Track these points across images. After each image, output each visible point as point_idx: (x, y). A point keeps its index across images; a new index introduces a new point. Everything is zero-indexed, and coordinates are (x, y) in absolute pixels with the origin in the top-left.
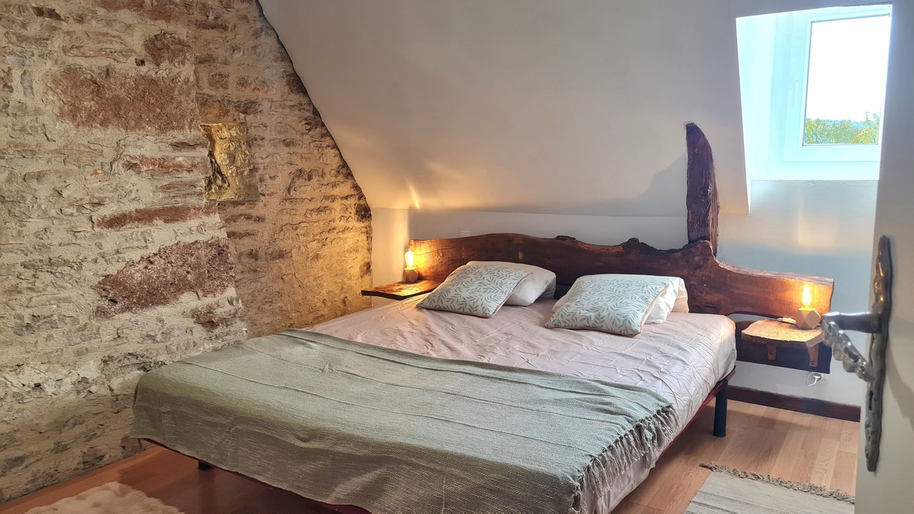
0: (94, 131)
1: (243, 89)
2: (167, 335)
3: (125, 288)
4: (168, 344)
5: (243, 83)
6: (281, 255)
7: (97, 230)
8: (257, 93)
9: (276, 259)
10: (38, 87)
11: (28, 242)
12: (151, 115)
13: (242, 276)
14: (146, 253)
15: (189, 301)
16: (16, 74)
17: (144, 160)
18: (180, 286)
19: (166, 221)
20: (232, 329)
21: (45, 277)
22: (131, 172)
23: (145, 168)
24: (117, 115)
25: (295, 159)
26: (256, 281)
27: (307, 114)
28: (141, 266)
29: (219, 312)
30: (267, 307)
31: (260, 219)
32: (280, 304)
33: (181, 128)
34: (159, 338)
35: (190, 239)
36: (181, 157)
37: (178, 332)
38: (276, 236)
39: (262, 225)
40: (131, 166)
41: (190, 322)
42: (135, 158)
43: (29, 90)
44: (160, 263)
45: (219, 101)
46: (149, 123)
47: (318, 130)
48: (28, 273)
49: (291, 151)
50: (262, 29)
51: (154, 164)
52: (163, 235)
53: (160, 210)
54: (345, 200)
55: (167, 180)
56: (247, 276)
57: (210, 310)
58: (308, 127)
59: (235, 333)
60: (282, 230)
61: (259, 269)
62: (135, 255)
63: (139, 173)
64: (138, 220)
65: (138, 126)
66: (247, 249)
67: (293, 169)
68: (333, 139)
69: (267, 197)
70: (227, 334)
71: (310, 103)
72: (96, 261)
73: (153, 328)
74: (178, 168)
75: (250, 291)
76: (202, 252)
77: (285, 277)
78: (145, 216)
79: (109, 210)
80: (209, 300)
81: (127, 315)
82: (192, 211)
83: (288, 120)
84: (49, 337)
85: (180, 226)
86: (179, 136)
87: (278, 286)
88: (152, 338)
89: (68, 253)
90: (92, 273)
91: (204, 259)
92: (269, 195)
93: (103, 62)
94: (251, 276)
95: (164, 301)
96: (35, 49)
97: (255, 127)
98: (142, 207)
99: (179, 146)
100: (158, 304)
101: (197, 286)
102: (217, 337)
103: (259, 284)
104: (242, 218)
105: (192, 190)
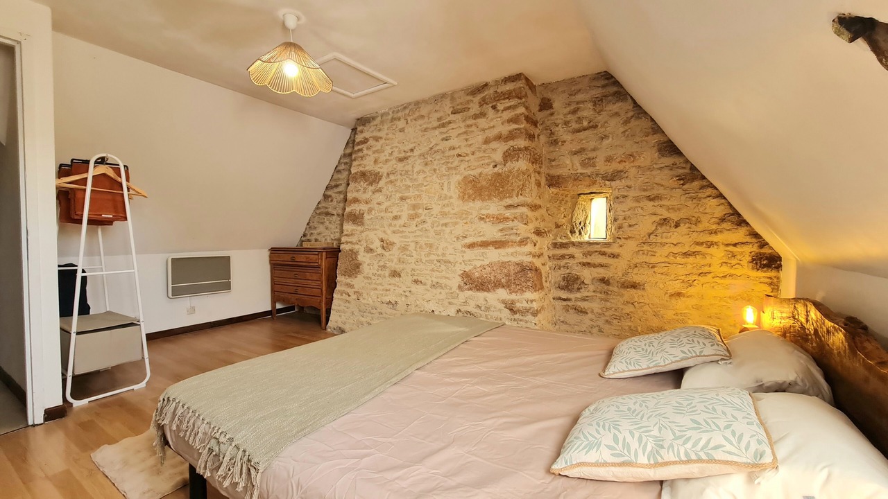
0: (470, 203)
1: (609, 164)
2: (488, 309)
3: (471, 279)
4: (487, 313)
5: (609, 160)
6: (634, 286)
7: (464, 249)
8: (624, 164)
9: (628, 288)
10: (452, 187)
11: (440, 252)
12: (497, 192)
13: (593, 294)
14: (483, 263)
15: (502, 293)
16: (446, 184)
17: (488, 216)
18: (498, 285)
19: (496, 248)
20: (525, 319)
21: (443, 267)
22: (482, 222)
23: (488, 220)
24: (480, 195)
25: (659, 210)
26: (606, 300)
27: (681, 171)
28: (479, 270)
29: (518, 305)
30: (615, 322)
31: (614, 256)
32: (629, 324)
33: (510, 197)
34: (483, 308)
35: (506, 259)
36: (508, 213)
37: (494, 310)
38: (630, 270)
39: (616, 260)
40: (481, 219)
41: (502, 306)
42: (483, 215)
43: (449, 189)
44: (488, 269)
45: (589, 176)
46: (495, 197)
47: (696, 184)
48: (439, 264)
49: (656, 204)
50: (632, 117)
51: (494, 218)
52: (493, 255)
53: (493, 242)
54: (734, 248)
55: (501, 226)
56: (599, 295)
57: (513, 302)
58: (682, 182)
59: (527, 322)
60: (636, 267)
61: (609, 292)
62: (478, 264)
63: (486, 222)
64: (481, 246)
65: (490, 199)
66: (600, 276)
67: (657, 218)
68: (717, 189)
69: (623, 240)
70: (521, 321)
71: (687, 161)
72: (461, 263)
73: (481, 302)
74: (506, 219)
75: (600, 306)
76: (512, 268)
77: (635, 304)
78: (485, 244)
79: (469, 241)
80: (513, 297)
81: (470, 292)
82: (510, 244)
83: (656, 179)
84: (440, 293)
85: (502, 251)
86: (509, 201)
87: (628, 309)
88: (480, 307)
89: (451, 258)
90: (460, 269)
91: (512, 272)
92: (625, 238)
93: (479, 171)
94: (603, 296)
95: (488, 290)
96: (454, 172)
97: (619, 189)
98: (484, 240)
99: (508, 207)
100: (484, 290)
101: (507, 286)
102: (515, 320)
103: (609, 304)
104: (596, 253)
105: (512, 232)
